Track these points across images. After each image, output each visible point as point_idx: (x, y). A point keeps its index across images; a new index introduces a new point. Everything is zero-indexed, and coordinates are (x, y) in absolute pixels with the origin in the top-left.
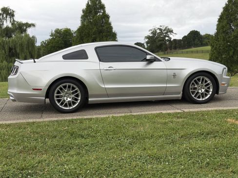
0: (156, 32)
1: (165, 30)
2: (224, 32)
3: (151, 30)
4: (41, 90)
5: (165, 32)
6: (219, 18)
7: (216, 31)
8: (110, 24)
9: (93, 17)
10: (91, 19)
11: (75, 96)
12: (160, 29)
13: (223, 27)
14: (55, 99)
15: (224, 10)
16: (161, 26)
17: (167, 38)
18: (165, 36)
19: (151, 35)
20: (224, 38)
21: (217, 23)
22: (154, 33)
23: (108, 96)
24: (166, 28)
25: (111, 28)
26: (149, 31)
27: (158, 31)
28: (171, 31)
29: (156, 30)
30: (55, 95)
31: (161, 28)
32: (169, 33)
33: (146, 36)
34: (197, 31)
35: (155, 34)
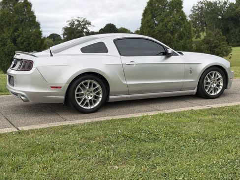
0: (74, 23)
1: (83, 22)
2: (149, 26)
3: (69, 21)
4: (61, 87)
5: (83, 24)
6: (143, 12)
7: (141, 25)
8: (33, 13)
9: (14, 5)
10: (11, 6)
11: (96, 94)
12: (78, 21)
13: (148, 22)
14: (76, 97)
15: (148, 5)
16: (79, 18)
17: (85, 30)
18: (84, 28)
19: (69, 26)
20: (149, 32)
21: (142, 17)
22: (72, 24)
23: (129, 93)
24: (84, 19)
25: (34, 17)
26: (67, 22)
27: (76, 23)
28: (89, 24)
29: (74, 21)
30: (76, 93)
31: (79, 19)
32: (87, 25)
33: (64, 27)
34: (112, 25)
35: (73, 26)
